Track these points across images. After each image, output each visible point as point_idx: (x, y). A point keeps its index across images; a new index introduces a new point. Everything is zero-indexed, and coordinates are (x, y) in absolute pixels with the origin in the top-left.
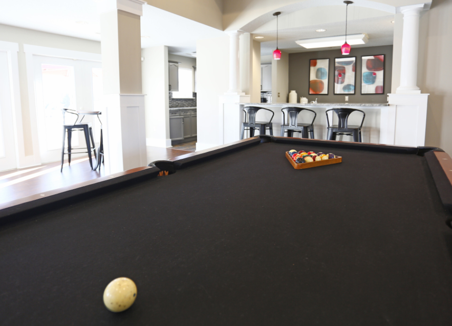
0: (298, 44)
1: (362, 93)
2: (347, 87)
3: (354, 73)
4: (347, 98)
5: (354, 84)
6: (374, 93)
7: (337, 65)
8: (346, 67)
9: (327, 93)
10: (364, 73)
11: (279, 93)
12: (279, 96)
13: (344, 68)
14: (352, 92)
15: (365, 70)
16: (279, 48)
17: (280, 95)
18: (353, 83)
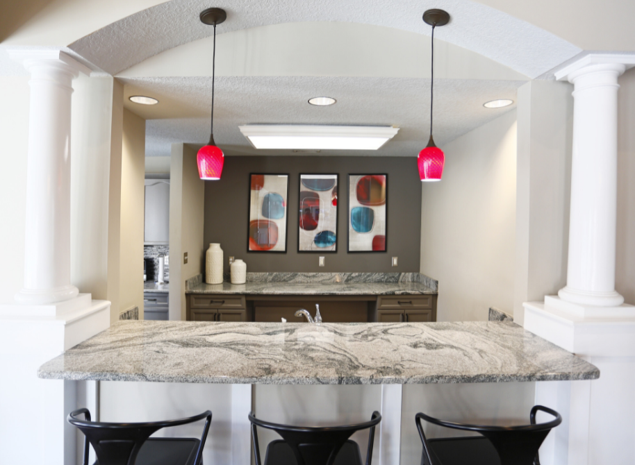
0: (245, 135)
1: (350, 249)
2: (322, 237)
3: (335, 207)
4: (322, 260)
5: (335, 232)
6: (371, 249)
7: (303, 188)
8: (321, 194)
9: (283, 249)
10: (353, 209)
11: (186, 254)
12: (186, 262)
13: (317, 196)
14: (332, 248)
15: (354, 204)
16: (217, 141)
17: (188, 257)
18: (332, 227)
